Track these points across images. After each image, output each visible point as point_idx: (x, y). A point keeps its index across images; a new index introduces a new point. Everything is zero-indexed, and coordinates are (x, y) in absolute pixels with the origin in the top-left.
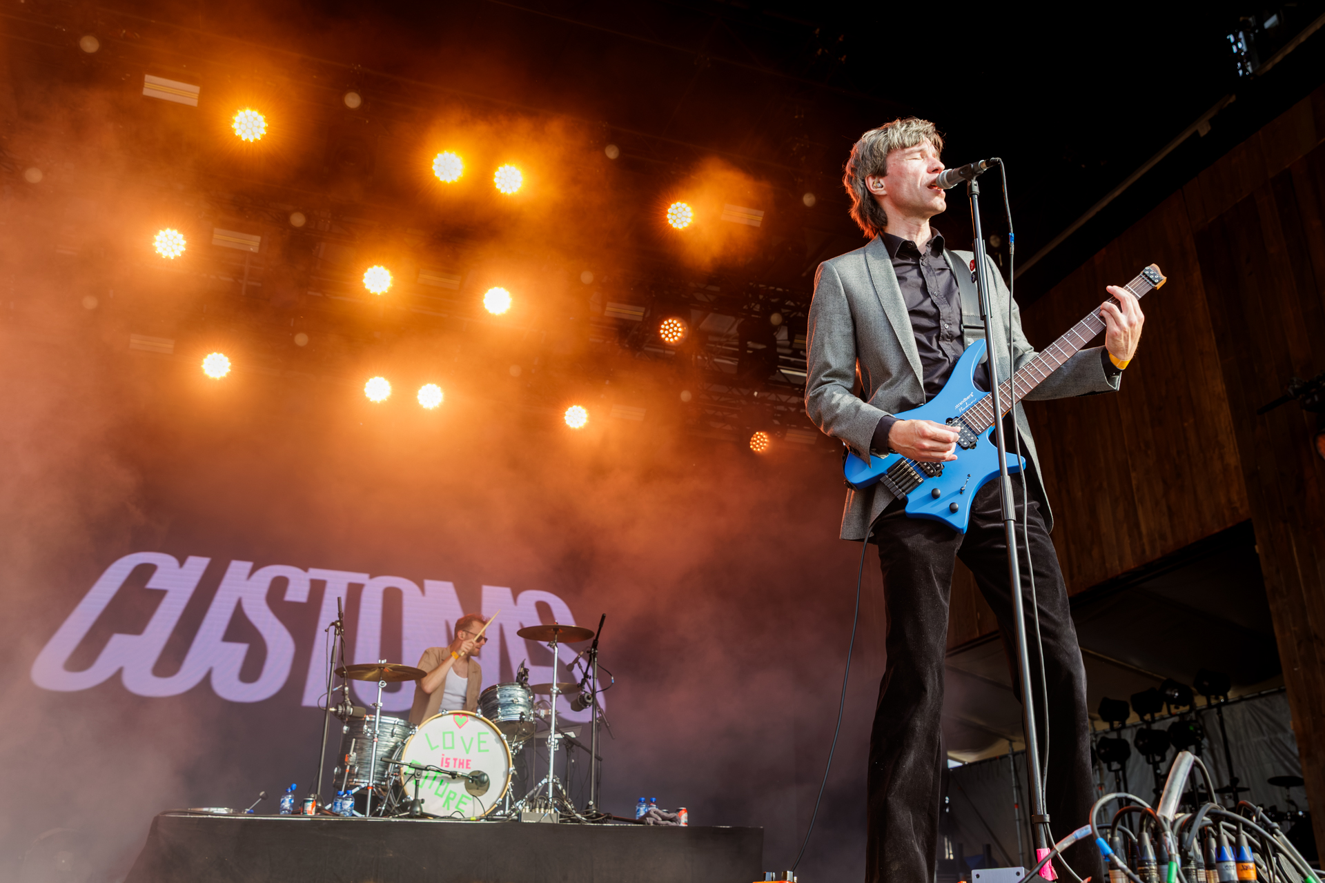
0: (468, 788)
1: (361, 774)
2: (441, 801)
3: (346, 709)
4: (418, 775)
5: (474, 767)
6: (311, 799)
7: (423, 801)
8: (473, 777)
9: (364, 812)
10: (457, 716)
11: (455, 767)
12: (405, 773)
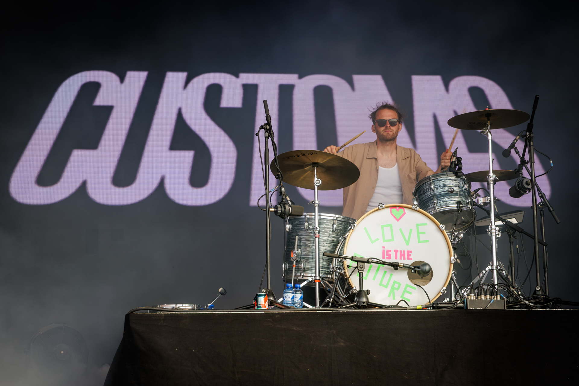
0: (411, 278)
1: (308, 269)
2: (387, 291)
3: (285, 208)
4: (361, 268)
5: (416, 258)
6: (263, 294)
7: (368, 292)
8: (415, 267)
9: (314, 304)
10: (394, 210)
11: (396, 258)
12: (348, 267)
